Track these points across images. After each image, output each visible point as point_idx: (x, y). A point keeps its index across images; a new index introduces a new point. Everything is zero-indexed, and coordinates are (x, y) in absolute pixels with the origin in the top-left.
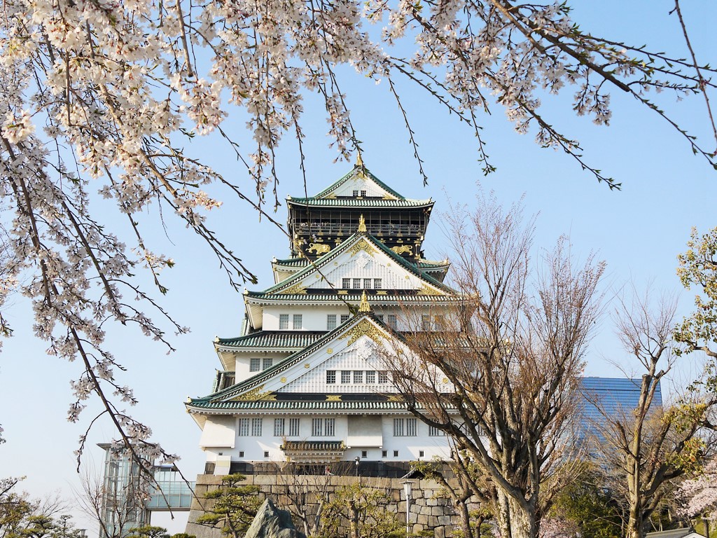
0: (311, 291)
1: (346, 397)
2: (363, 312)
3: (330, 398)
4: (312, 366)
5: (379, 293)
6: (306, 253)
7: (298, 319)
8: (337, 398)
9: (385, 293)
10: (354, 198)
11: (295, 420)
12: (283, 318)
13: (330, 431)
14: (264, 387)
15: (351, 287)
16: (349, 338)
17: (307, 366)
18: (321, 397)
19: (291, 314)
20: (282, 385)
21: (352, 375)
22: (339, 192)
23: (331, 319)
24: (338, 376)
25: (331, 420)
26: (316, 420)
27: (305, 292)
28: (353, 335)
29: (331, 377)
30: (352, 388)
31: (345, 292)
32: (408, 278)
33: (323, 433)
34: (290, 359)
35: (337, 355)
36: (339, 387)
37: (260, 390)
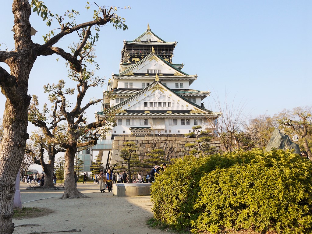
0: (135, 74)
1: (152, 112)
2: (157, 81)
3: (146, 112)
4: (139, 101)
5: (160, 75)
6: (131, 61)
7: (131, 84)
8: (148, 112)
9: (162, 75)
10: (147, 41)
11: (134, 120)
12: (126, 84)
13: (146, 124)
14: (122, 108)
15: (150, 73)
16: (152, 90)
17: (137, 100)
18: (143, 112)
19: (129, 82)
20: (128, 107)
21: (153, 104)
22: (142, 39)
23: (143, 84)
24: (148, 104)
25: (146, 119)
26: (141, 120)
27: (133, 74)
28: (153, 89)
29: (146, 104)
30: (153, 108)
31: (148, 75)
32: (170, 69)
33: (144, 124)
34: (130, 98)
35: (148, 96)
36: (149, 108)
37: (121, 109)
